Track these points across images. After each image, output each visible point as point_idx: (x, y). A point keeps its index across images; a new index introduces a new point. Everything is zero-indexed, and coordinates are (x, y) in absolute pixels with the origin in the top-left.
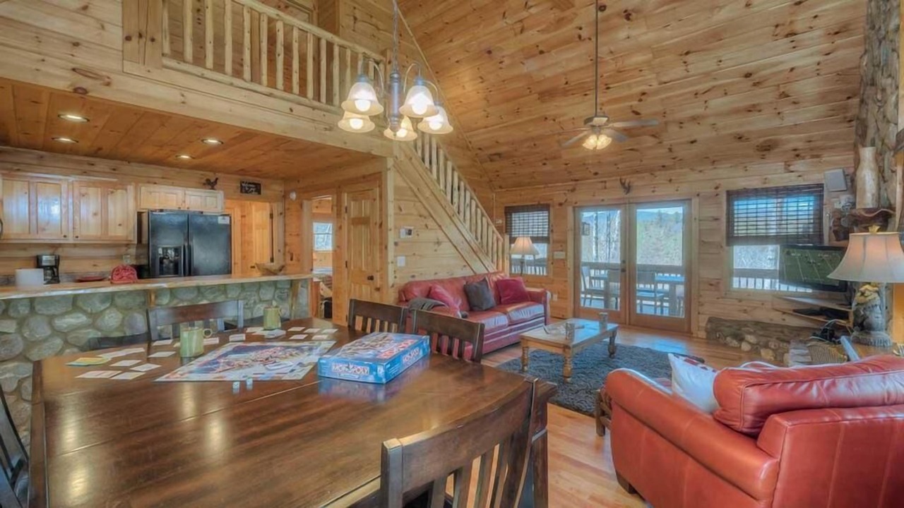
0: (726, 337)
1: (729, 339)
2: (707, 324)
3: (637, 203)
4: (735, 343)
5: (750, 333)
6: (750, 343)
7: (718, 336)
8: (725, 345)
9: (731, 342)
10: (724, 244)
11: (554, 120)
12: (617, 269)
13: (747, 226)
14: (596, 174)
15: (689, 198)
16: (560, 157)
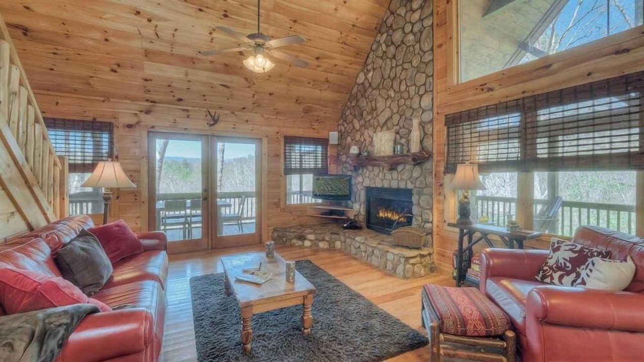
0: (291, 240)
1: (294, 241)
2: (273, 233)
3: (218, 136)
4: (300, 243)
5: (311, 233)
6: (310, 240)
7: (284, 240)
8: (292, 246)
9: (297, 243)
10: (283, 174)
11: (150, 20)
12: (200, 198)
13: (295, 161)
14: (180, 100)
15: (261, 137)
16: (143, 69)
